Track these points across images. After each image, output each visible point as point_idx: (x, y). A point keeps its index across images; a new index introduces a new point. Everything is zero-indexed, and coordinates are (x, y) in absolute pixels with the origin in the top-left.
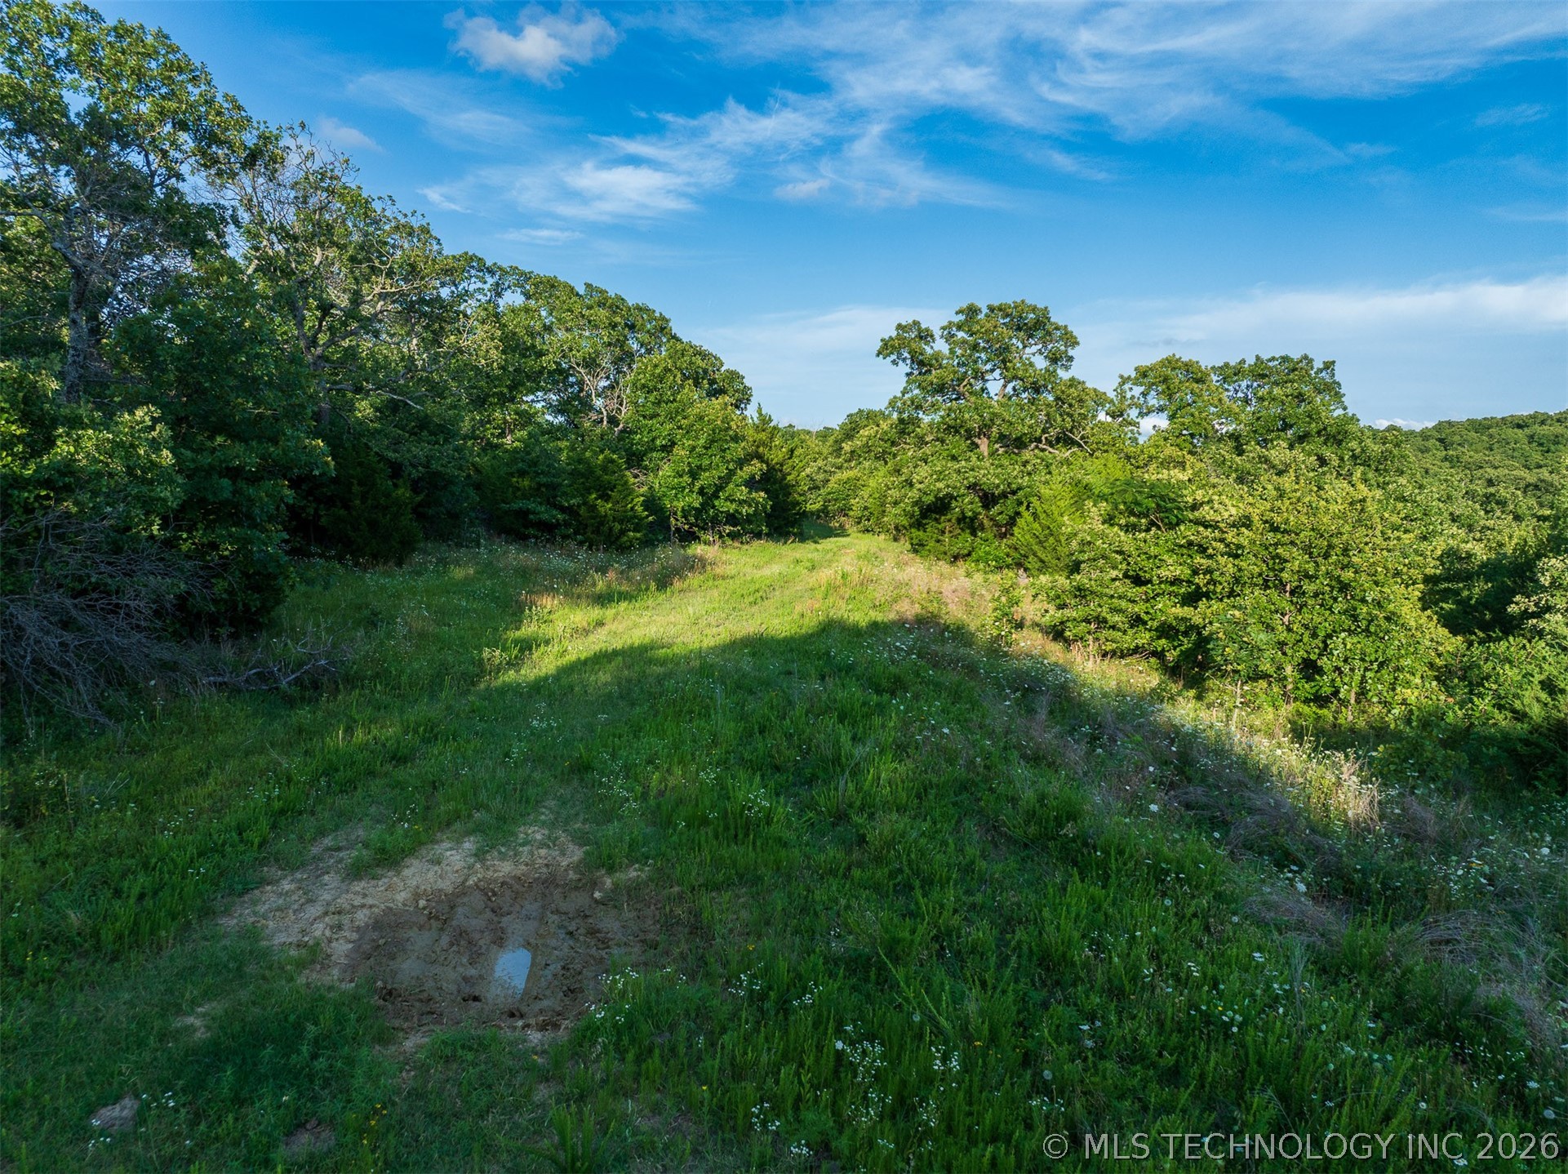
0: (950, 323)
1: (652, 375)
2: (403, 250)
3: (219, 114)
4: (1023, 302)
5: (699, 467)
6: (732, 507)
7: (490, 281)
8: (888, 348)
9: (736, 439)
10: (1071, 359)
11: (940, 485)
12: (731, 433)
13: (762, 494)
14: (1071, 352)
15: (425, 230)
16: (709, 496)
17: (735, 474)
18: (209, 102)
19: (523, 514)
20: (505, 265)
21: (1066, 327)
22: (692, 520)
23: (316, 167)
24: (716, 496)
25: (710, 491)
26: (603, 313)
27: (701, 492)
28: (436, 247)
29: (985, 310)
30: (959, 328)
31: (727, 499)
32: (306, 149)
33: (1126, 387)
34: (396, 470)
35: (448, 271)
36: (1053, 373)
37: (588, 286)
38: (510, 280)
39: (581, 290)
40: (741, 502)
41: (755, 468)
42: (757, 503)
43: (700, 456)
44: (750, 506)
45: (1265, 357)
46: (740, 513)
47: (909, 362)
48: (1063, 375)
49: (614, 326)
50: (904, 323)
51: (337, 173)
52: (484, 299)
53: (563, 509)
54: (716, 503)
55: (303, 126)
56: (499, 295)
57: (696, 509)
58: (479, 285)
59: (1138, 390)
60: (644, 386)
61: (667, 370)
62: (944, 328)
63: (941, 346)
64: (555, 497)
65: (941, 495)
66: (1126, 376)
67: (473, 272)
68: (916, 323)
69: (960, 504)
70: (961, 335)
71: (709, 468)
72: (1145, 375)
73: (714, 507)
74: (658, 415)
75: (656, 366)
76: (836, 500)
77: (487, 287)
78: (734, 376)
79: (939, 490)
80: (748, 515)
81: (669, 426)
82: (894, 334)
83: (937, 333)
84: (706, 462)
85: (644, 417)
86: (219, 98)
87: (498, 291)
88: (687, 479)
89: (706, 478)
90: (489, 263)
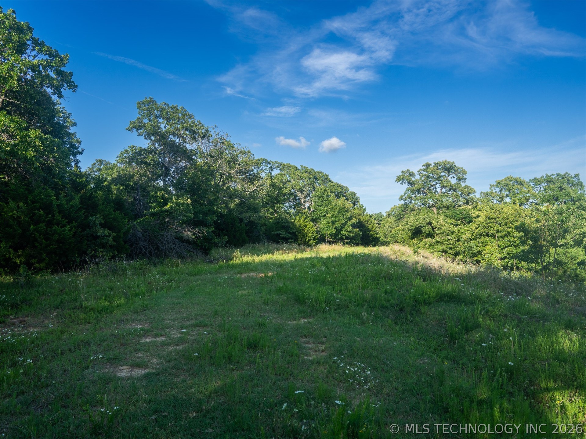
0: (420, 169)
1: (321, 192)
2: (242, 158)
3: (196, 126)
4: (446, 161)
5: (336, 221)
6: (347, 233)
7: (269, 166)
8: (399, 179)
9: (347, 211)
10: (465, 179)
11: (417, 223)
12: (346, 209)
13: (357, 229)
14: (465, 177)
15: (249, 152)
16: (339, 230)
17: (347, 223)
18: (194, 123)
19: (278, 235)
20: (274, 161)
21: (462, 168)
22: (333, 237)
23: (219, 137)
24: (341, 230)
25: (340, 228)
26: (306, 174)
27: (336, 228)
28: (253, 157)
29: (433, 164)
30: (424, 171)
31: (345, 231)
32: (217, 132)
33: (493, 188)
34: (241, 220)
35: (257, 164)
36: (459, 184)
37: (302, 166)
38: (276, 165)
39: (299, 168)
40: (350, 232)
41: (354, 220)
42: (356, 233)
43: (336, 217)
44: (353, 233)
45: (549, 174)
46: (350, 236)
47: (407, 183)
48: (463, 185)
49: (310, 179)
50: (404, 171)
51: (225, 138)
52: (267, 172)
53: (290, 233)
54: (342, 232)
55: (216, 126)
56: (272, 170)
57: (334, 234)
58: (266, 168)
59: (497, 190)
60: (318, 196)
61: (325, 190)
62: (418, 171)
63: (417, 177)
64: (288, 230)
65: (417, 226)
66: (492, 184)
67: (264, 164)
68: (408, 171)
69: (424, 229)
70: (424, 173)
71: (339, 221)
72: (499, 183)
73: (341, 233)
74: (323, 205)
75: (321, 189)
76: (394, 237)
77: (268, 168)
78: (353, 194)
79: (417, 225)
80: (353, 236)
81: (326, 208)
82: (401, 174)
83: (416, 173)
84: (338, 219)
85: (318, 206)
86: (196, 122)
87: (272, 169)
88: (331, 224)
89: (337, 224)
90: (268, 161)
